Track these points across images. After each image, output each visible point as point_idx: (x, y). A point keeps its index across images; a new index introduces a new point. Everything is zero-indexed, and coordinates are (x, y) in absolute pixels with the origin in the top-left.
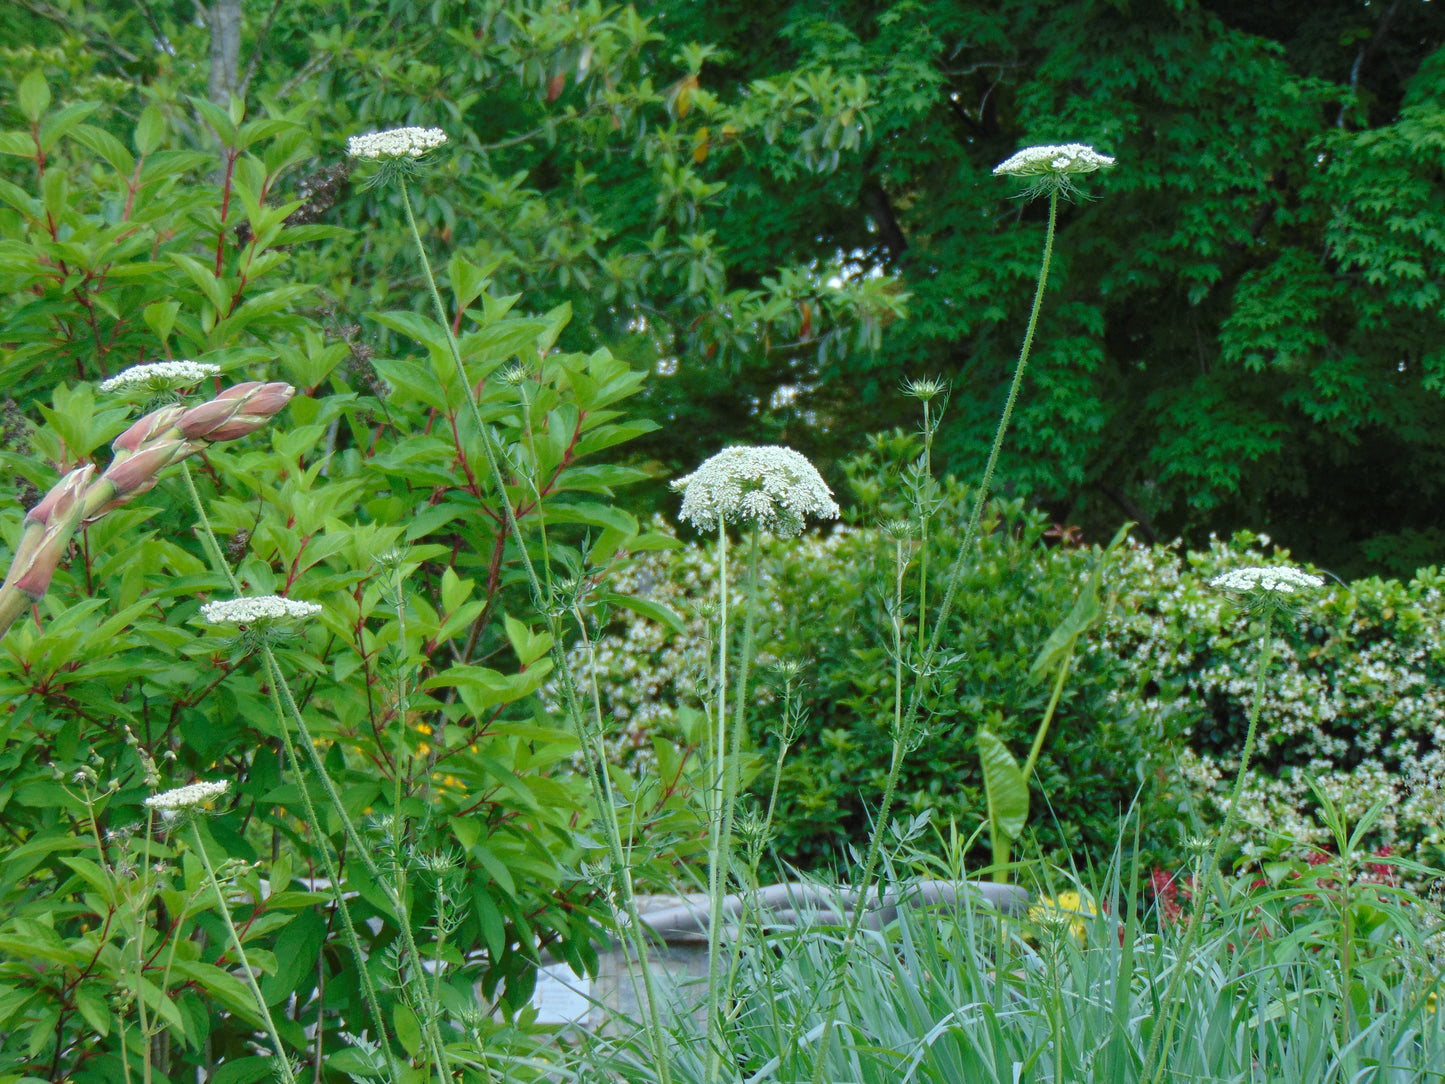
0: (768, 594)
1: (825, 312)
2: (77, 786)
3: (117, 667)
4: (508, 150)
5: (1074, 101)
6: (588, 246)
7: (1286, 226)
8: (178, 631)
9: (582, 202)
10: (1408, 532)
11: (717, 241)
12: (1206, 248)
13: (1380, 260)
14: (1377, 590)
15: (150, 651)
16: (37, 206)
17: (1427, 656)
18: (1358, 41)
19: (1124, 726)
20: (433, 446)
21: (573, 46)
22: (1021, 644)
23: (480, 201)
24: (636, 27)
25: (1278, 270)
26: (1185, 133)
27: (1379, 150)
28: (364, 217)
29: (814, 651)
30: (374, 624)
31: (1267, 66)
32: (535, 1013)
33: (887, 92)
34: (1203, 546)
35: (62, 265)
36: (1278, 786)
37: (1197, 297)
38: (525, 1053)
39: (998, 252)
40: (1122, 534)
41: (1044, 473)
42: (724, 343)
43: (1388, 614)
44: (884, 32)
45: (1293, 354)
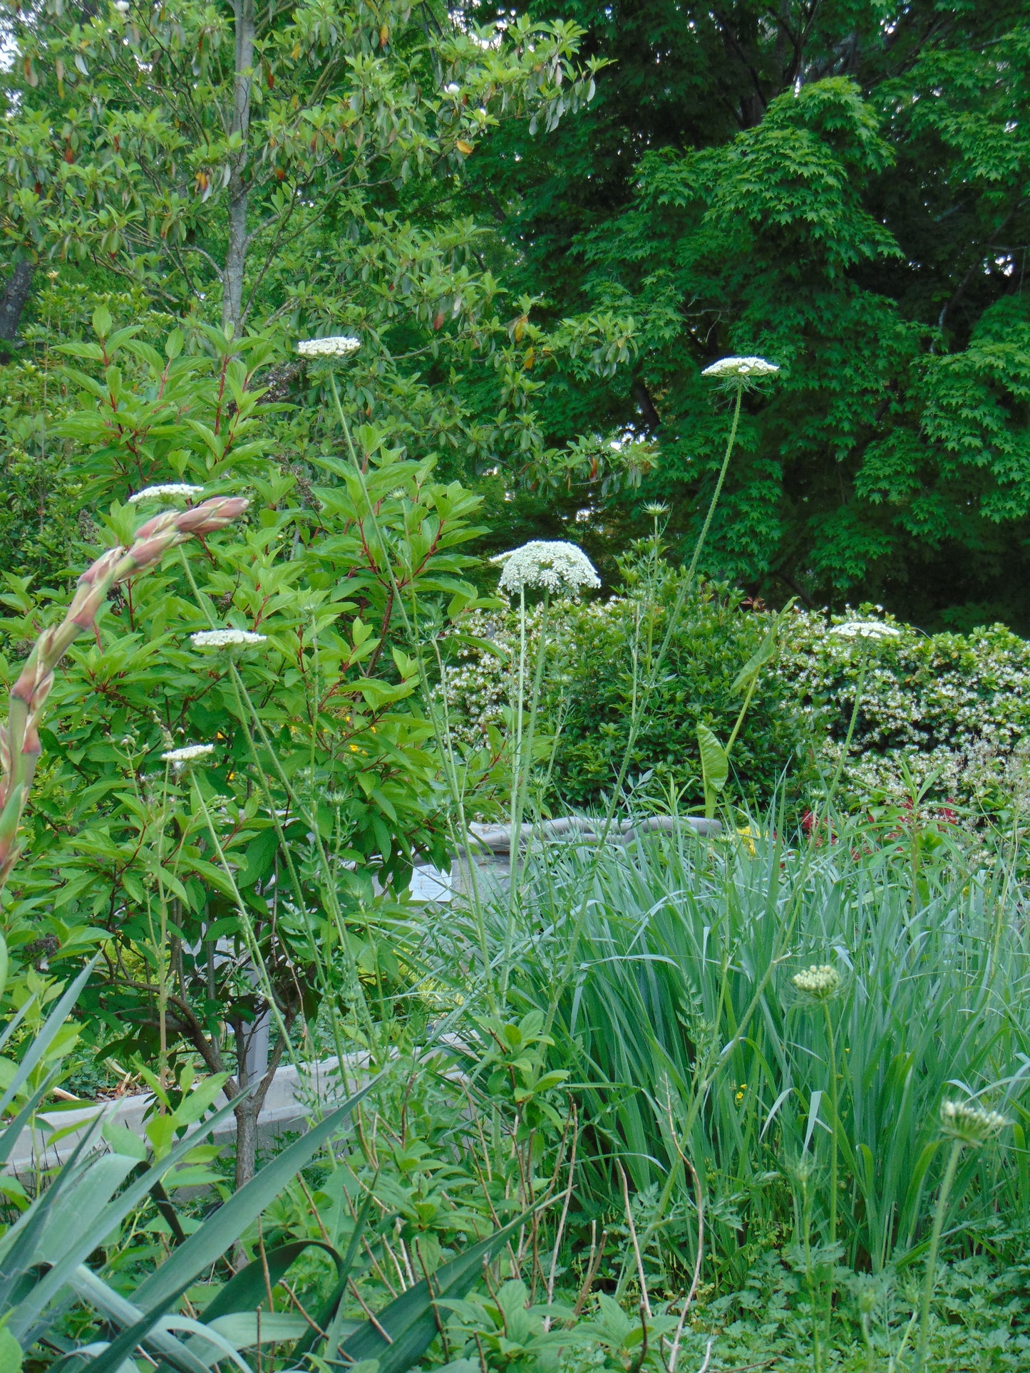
0: (567, 638)
1: (607, 464)
2: (123, 749)
3: (149, 676)
4: (411, 360)
5: (765, 334)
6: (458, 420)
7: (897, 414)
8: (187, 654)
9: (455, 393)
10: (969, 605)
11: (539, 418)
12: (846, 427)
13: (955, 436)
14: (948, 640)
15: (169, 666)
16: (104, 390)
17: (978, 682)
18: (944, 299)
19: (789, 723)
20: (349, 541)
21: (450, 296)
22: (726, 672)
23: (390, 391)
24: (490, 283)
25: (892, 441)
26: (835, 356)
27: (955, 367)
28: (318, 401)
29: (596, 674)
30: (309, 651)
31: (886, 313)
32: (410, 894)
33: (648, 327)
34: (841, 611)
35: (120, 427)
36: (885, 761)
37: (840, 457)
38: (404, 918)
39: (717, 427)
40: (790, 604)
41: (743, 565)
42: (543, 482)
43: (955, 655)
44: (647, 289)
45: (900, 493)
